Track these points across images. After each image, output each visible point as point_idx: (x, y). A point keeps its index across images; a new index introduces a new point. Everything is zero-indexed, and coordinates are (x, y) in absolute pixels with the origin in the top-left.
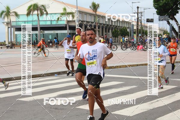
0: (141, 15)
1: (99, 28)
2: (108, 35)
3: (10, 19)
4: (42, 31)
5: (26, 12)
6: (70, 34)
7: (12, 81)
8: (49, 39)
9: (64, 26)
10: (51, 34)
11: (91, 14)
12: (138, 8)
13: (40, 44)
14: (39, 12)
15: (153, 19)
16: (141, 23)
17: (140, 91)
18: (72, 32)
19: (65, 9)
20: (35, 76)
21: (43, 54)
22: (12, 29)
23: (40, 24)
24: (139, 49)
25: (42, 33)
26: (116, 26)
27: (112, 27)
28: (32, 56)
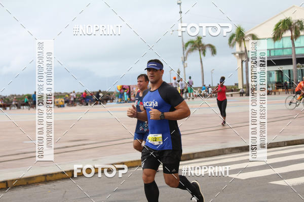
3: (245, 48)
4: (299, 64)
13: (301, 86)
14: (294, 33)
22: (249, 63)
23: (297, 53)
25: (299, 69)
28: (286, 108)
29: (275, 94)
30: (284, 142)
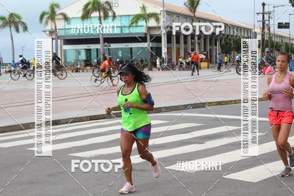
0: (269, 17)
1: (199, 39)
2: (214, 50)
3: (55, 26)
4: (106, 44)
5: (80, 14)
6: (152, 48)
7: (60, 124)
8: (118, 57)
9: (143, 36)
10: (122, 48)
11: (186, 17)
12: (264, 5)
13: (105, 65)
14: (102, 14)
15: (289, 23)
16: (269, 30)
17: (268, 142)
18: (155, 45)
19: (144, 8)
20: (96, 117)
21: (110, 81)
22: (59, 41)
24: (265, 73)
25: (106, 48)
26: (228, 36)
27: (221, 37)
28: (91, 85)
29: (83, 71)
30: (87, 117)
